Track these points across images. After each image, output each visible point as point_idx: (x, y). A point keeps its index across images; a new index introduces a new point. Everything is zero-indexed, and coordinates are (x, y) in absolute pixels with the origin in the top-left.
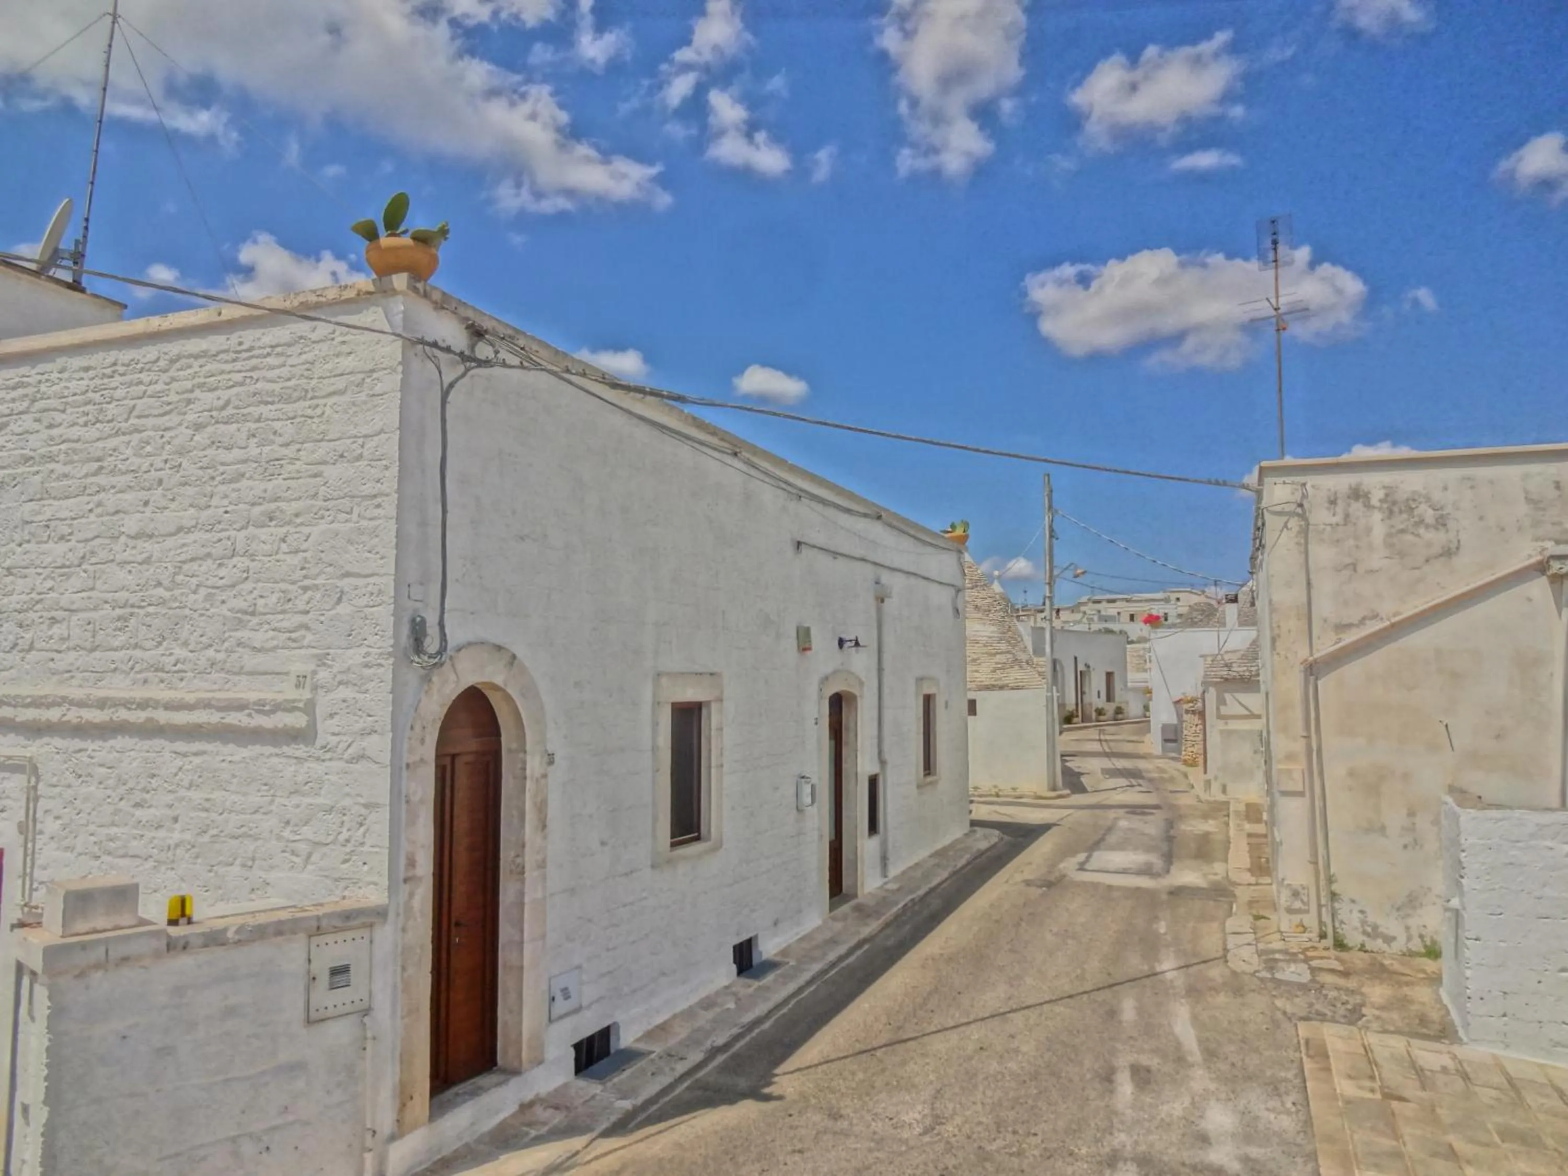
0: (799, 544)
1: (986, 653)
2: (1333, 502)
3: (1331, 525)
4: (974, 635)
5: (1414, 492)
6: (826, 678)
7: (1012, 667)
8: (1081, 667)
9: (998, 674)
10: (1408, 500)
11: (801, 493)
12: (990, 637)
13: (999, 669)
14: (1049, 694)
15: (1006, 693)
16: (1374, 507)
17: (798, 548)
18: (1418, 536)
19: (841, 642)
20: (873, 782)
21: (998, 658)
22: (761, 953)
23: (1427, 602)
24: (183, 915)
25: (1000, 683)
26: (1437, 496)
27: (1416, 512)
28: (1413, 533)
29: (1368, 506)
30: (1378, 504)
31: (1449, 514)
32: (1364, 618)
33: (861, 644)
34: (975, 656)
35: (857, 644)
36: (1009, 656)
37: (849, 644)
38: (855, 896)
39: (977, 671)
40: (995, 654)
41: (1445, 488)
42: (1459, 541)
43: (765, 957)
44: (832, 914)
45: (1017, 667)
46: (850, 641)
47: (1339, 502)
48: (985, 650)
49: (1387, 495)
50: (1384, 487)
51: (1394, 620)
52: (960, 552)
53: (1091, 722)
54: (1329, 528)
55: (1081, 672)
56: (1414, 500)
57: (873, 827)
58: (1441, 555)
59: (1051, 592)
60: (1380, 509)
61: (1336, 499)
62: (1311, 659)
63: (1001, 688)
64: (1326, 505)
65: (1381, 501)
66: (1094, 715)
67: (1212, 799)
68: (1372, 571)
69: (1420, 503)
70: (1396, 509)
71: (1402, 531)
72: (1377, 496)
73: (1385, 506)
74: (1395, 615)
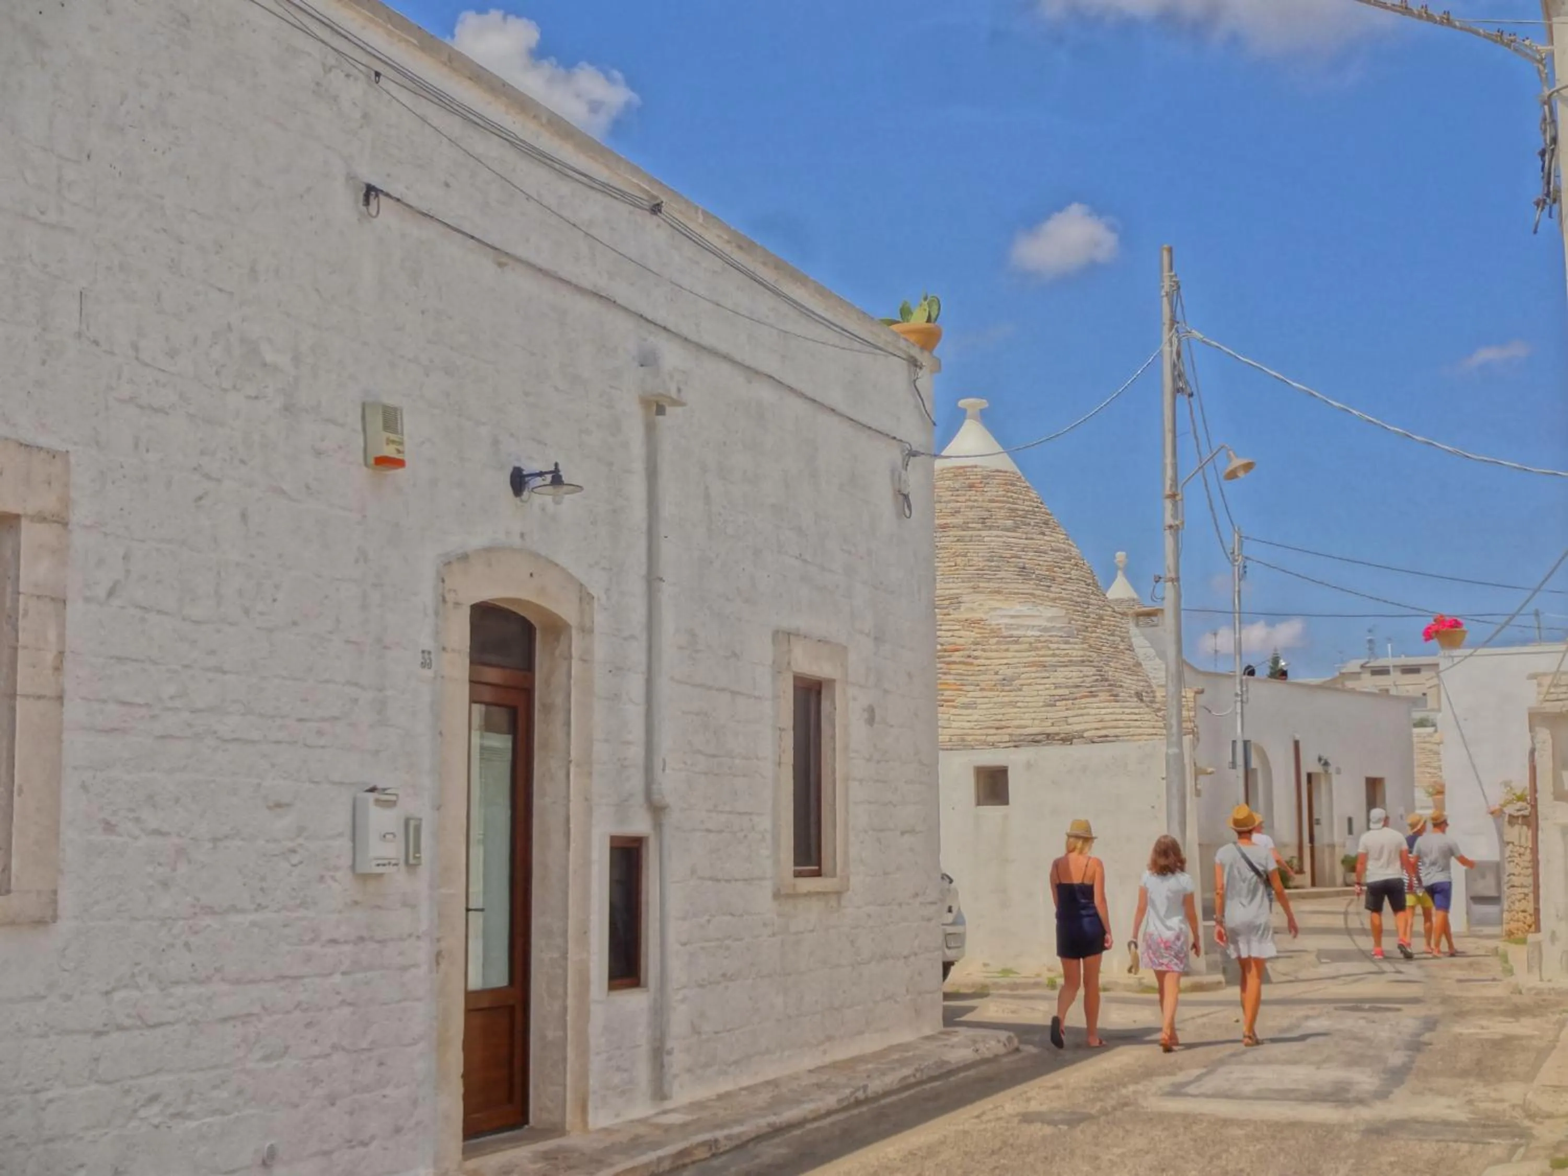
0: (370, 192)
1: (1033, 664)
4: (1009, 627)
6: (464, 558)
7: (1092, 695)
8: (1310, 765)
9: (1060, 711)
11: (380, 68)
12: (1045, 629)
13: (1063, 698)
14: (1174, 750)
15: (1077, 751)
17: (367, 202)
19: (519, 481)
20: (629, 855)
21: (1061, 675)
25: (1064, 729)
34: (1009, 672)
35: (557, 479)
36: (1091, 671)
38: (559, 1131)
39: (1013, 704)
40: (1055, 667)
44: (472, 1164)
45: (1103, 696)
46: (541, 474)
48: (1031, 657)
52: (914, 363)
53: (1333, 884)
55: (1309, 776)
57: (626, 970)
59: (1175, 516)
63: (1067, 740)
66: (1340, 870)
67: (1544, 985)
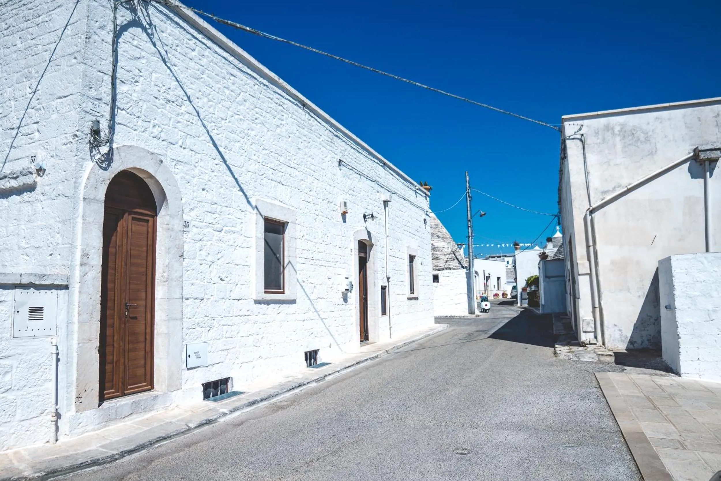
2: (597, 133)
3: (597, 144)
5: (634, 126)
6: (357, 231)
8: (486, 275)
10: (631, 130)
16: (616, 134)
18: (638, 147)
19: (365, 216)
22: (321, 353)
23: (643, 178)
26: (644, 127)
27: (635, 135)
28: (635, 145)
29: (614, 134)
30: (618, 133)
31: (651, 135)
32: (615, 187)
35: (372, 216)
37: (368, 217)
38: (375, 342)
41: (648, 124)
42: (656, 148)
46: (369, 215)
47: (600, 133)
49: (622, 129)
50: (620, 125)
51: (629, 187)
54: (596, 146)
56: (634, 130)
57: (384, 313)
58: (649, 155)
60: (619, 135)
61: (598, 132)
62: (591, 208)
64: (594, 135)
65: (619, 131)
68: (617, 165)
69: (637, 131)
70: (626, 134)
71: (630, 145)
72: (617, 129)
73: (621, 133)
74: (629, 185)
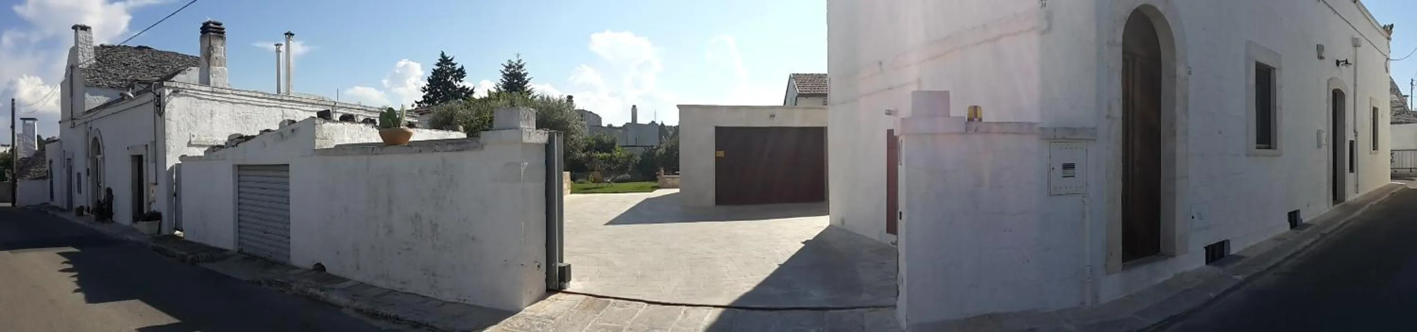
6: (1331, 79)
19: (1338, 63)
20: (1352, 143)
22: (1301, 220)
24: (976, 116)
33: (1349, 62)
35: (1347, 62)
37: (1342, 63)
38: (1343, 200)
43: (1304, 221)
44: (1334, 207)
46: (1343, 61)
57: (1351, 170)
